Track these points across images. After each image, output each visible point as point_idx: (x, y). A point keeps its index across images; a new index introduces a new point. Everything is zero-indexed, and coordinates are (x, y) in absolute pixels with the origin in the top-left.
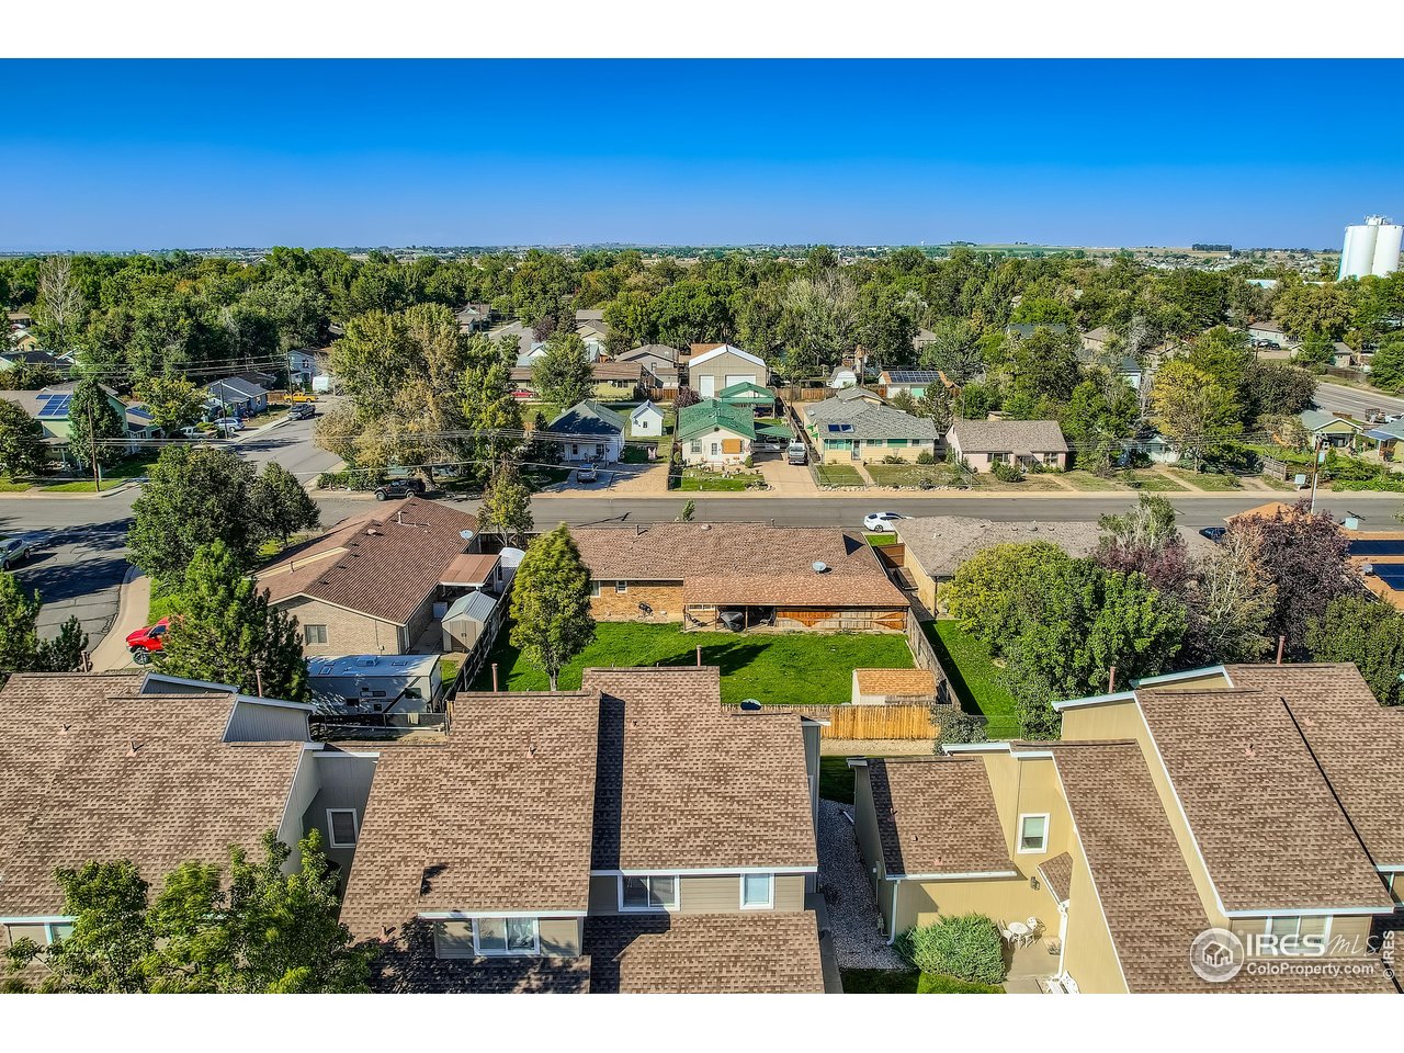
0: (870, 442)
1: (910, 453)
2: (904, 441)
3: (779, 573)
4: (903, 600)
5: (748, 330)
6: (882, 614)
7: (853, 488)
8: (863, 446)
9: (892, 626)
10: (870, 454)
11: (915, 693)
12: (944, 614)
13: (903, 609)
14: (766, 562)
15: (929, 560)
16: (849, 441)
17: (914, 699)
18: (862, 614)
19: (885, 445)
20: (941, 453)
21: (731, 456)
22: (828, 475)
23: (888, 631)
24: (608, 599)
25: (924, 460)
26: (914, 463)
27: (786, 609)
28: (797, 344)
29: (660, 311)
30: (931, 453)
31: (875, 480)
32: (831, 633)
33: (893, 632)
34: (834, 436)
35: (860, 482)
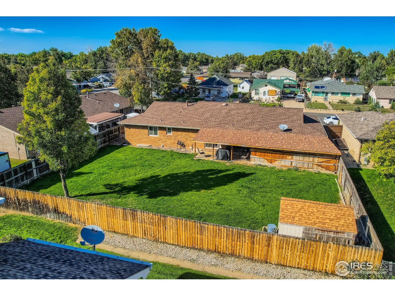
0: (333, 93)
1: (351, 99)
2: (349, 94)
3: (259, 129)
4: (336, 151)
5: (293, 65)
6: (321, 160)
7: (322, 110)
8: (329, 95)
9: (327, 168)
10: (331, 98)
11: (334, 229)
12: (365, 165)
13: (336, 157)
14: (252, 123)
15: (357, 131)
16: (323, 92)
17: (332, 235)
18: (307, 159)
19: (340, 95)
20: (366, 100)
21: (271, 97)
22: (312, 106)
23: (324, 171)
24: (162, 138)
25: (357, 102)
26: (353, 104)
27: (257, 150)
28: (310, 67)
29: (263, 59)
30: (361, 100)
31: (333, 108)
32: (284, 169)
33: (328, 172)
34: (317, 90)
35: (326, 108)
